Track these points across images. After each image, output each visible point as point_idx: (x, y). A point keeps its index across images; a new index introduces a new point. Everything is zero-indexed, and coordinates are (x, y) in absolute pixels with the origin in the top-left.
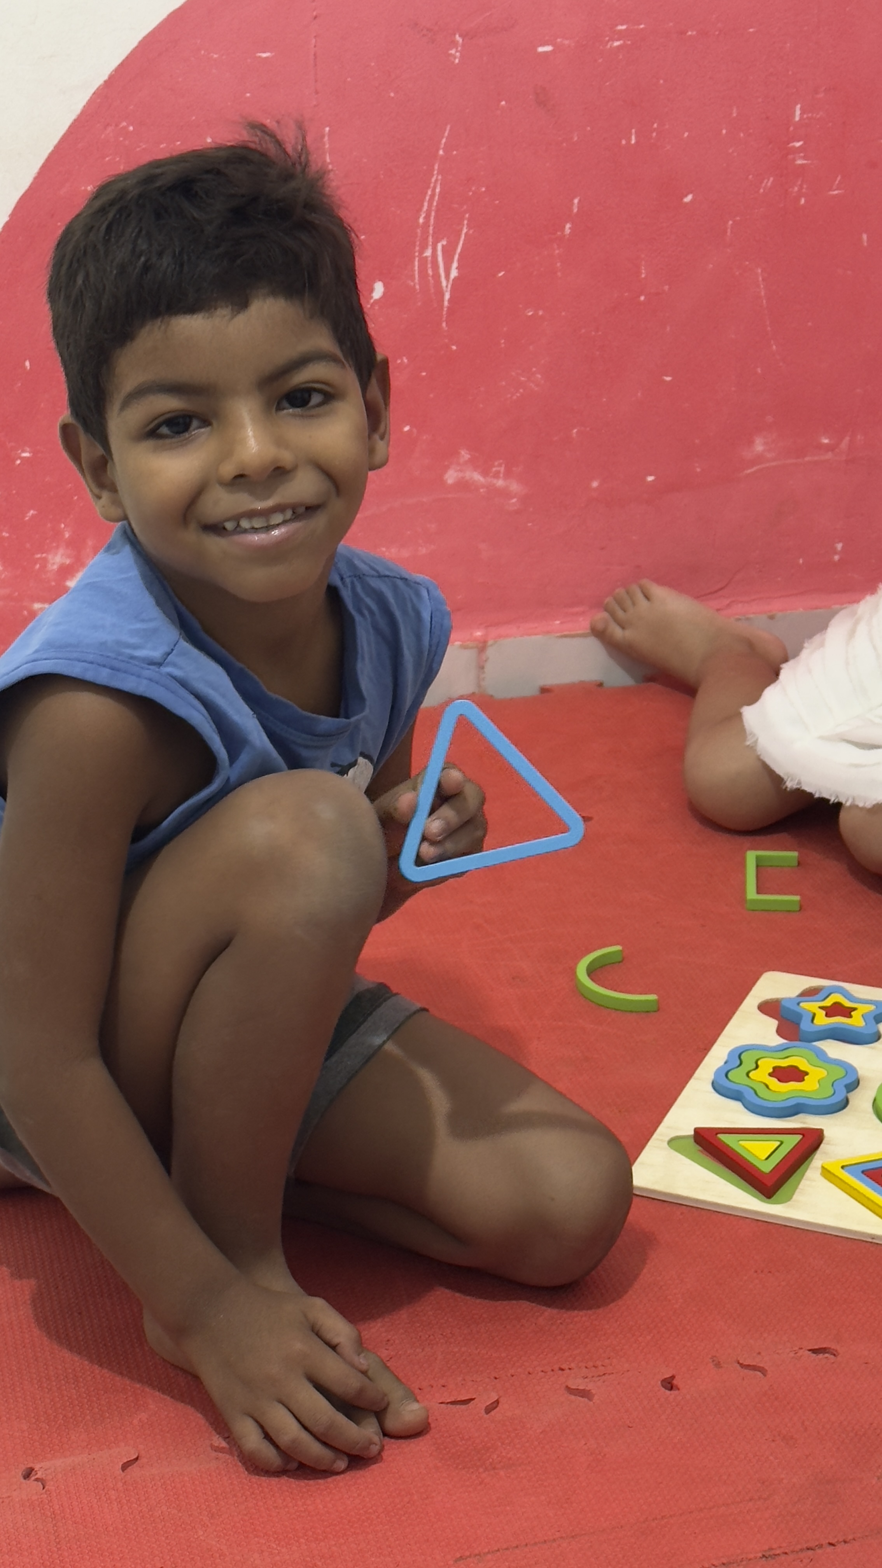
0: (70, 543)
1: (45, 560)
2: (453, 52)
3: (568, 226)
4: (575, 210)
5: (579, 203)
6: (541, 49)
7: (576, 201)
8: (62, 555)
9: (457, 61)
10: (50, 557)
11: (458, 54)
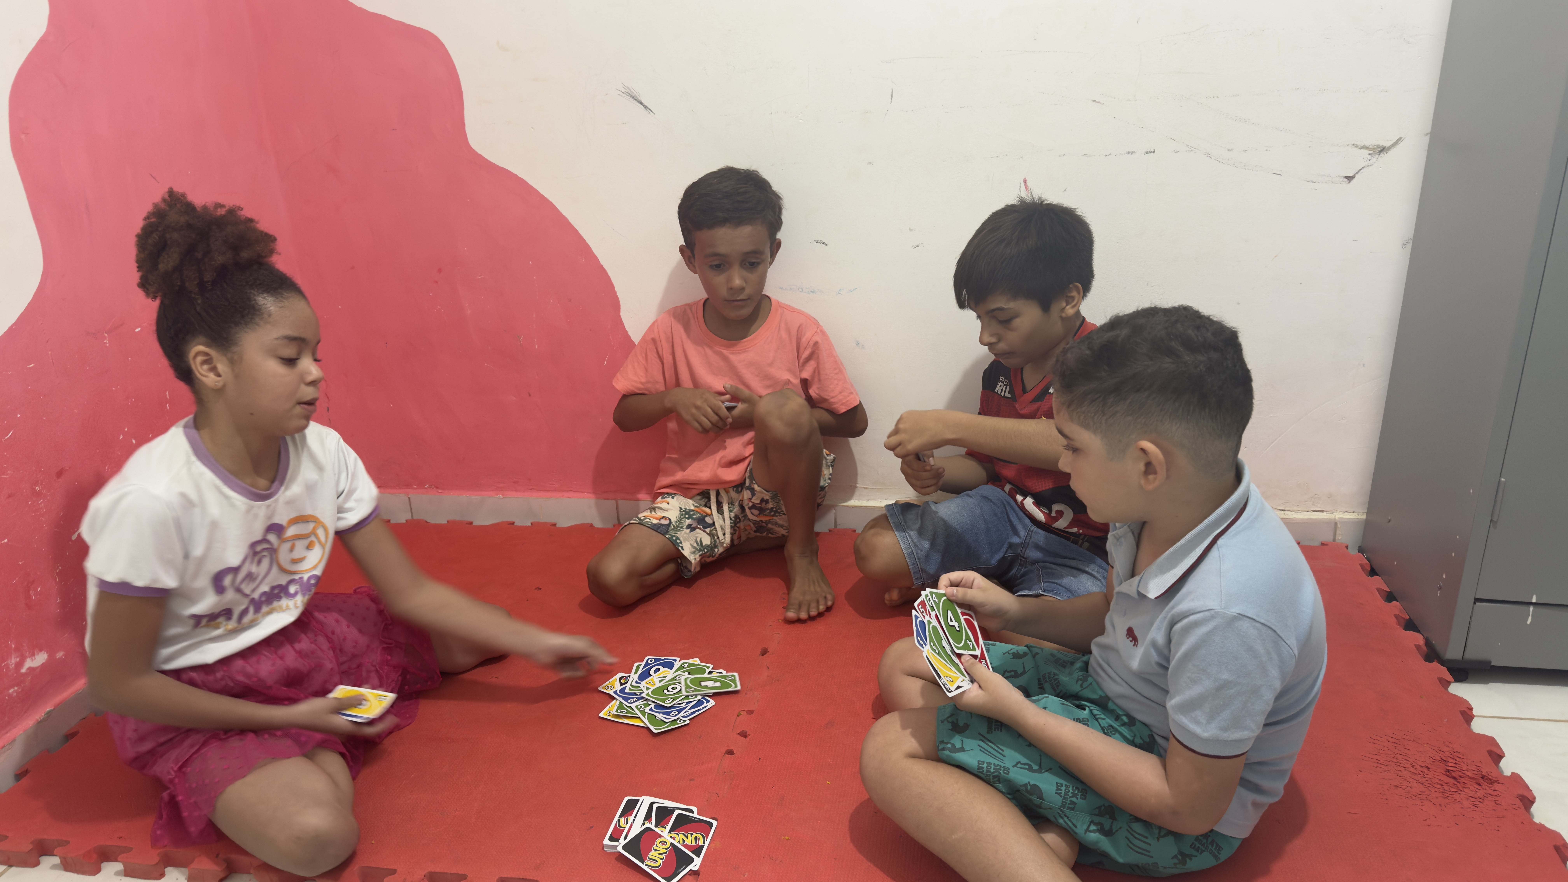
0: (17, 649)
1: (7, 665)
2: (105, 341)
3: (168, 405)
4: (168, 397)
5: (169, 393)
6: (137, 330)
7: (167, 393)
8: (15, 658)
9: (108, 345)
10: (9, 662)
11: (107, 342)
